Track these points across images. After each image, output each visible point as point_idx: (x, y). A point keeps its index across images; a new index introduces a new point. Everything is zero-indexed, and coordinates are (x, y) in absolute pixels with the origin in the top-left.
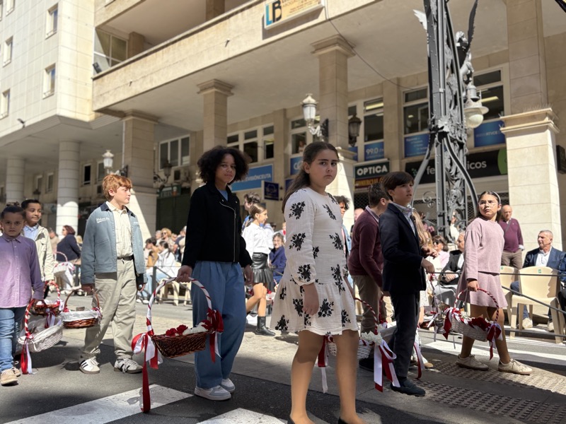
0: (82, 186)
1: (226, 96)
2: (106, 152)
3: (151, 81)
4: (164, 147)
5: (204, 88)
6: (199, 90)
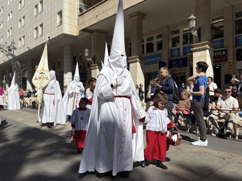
1: (142, 20)
2: (85, 49)
3: (107, 14)
5: (131, 16)
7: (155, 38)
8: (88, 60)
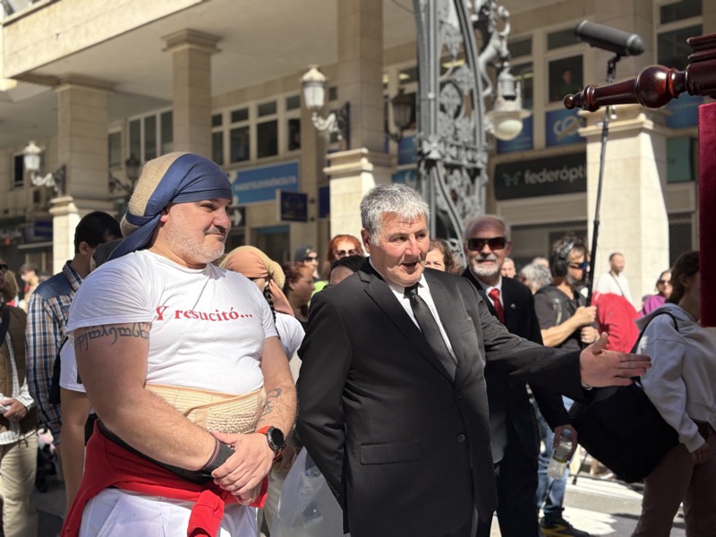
0: (11, 190)
1: (209, 54)
2: (27, 145)
3: (87, 33)
4: (135, 126)
5: (172, 43)
6: (164, 45)
7: (281, 107)
8: (39, 181)
